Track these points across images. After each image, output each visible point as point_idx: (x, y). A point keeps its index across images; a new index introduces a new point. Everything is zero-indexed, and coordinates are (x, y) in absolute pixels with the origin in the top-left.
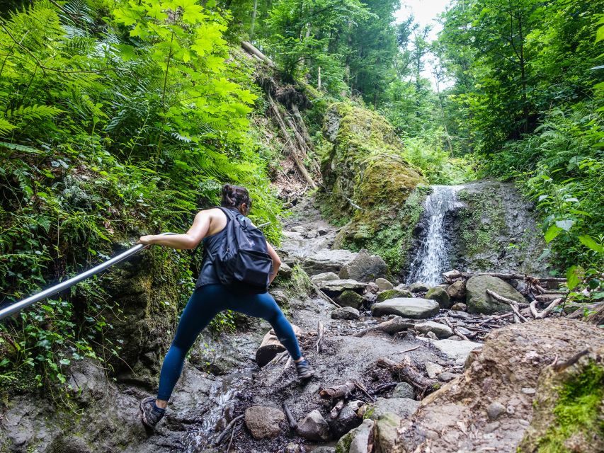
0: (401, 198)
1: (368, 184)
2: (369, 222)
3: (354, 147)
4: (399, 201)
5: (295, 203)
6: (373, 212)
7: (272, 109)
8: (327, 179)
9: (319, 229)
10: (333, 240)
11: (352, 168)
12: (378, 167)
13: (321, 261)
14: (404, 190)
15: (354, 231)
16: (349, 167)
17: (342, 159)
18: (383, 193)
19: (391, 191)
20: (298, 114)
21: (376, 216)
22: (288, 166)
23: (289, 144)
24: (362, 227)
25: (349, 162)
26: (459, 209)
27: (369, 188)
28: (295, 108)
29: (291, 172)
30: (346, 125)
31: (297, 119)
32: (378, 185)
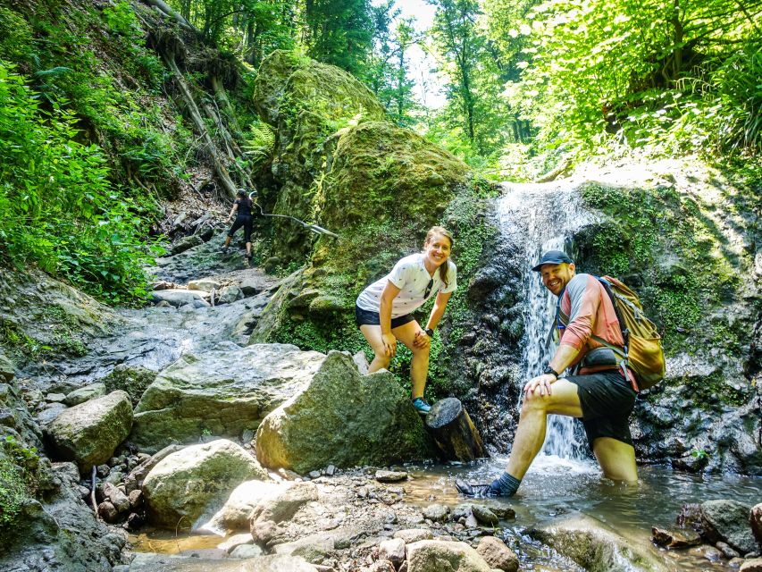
0: (432, 203)
1: (343, 172)
2: (350, 266)
3: (312, 122)
4: (425, 211)
5: (208, 236)
6: (357, 240)
7: (177, 84)
8: (265, 191)
9: (244, 285)
10: (258, 312)
11: (308, 163)
12: (369, 133)
13: (204, 387)
14: (438, 184)
15: (309, 291)
16: (302, 161)
17: (289, 147)
18: (384, 192)
19: (405, 186)
20: (223, 96)
21: (368, 250)
22: (203, 176)
23: (204, 139)
24: (330, 280)
25: (303, 150)
26: (596, 229)
27: (346, 180)
28: (217, 86)
29: (206, 188)
30: (297, 86)
31: (221, 105)
32: (370, 172)
